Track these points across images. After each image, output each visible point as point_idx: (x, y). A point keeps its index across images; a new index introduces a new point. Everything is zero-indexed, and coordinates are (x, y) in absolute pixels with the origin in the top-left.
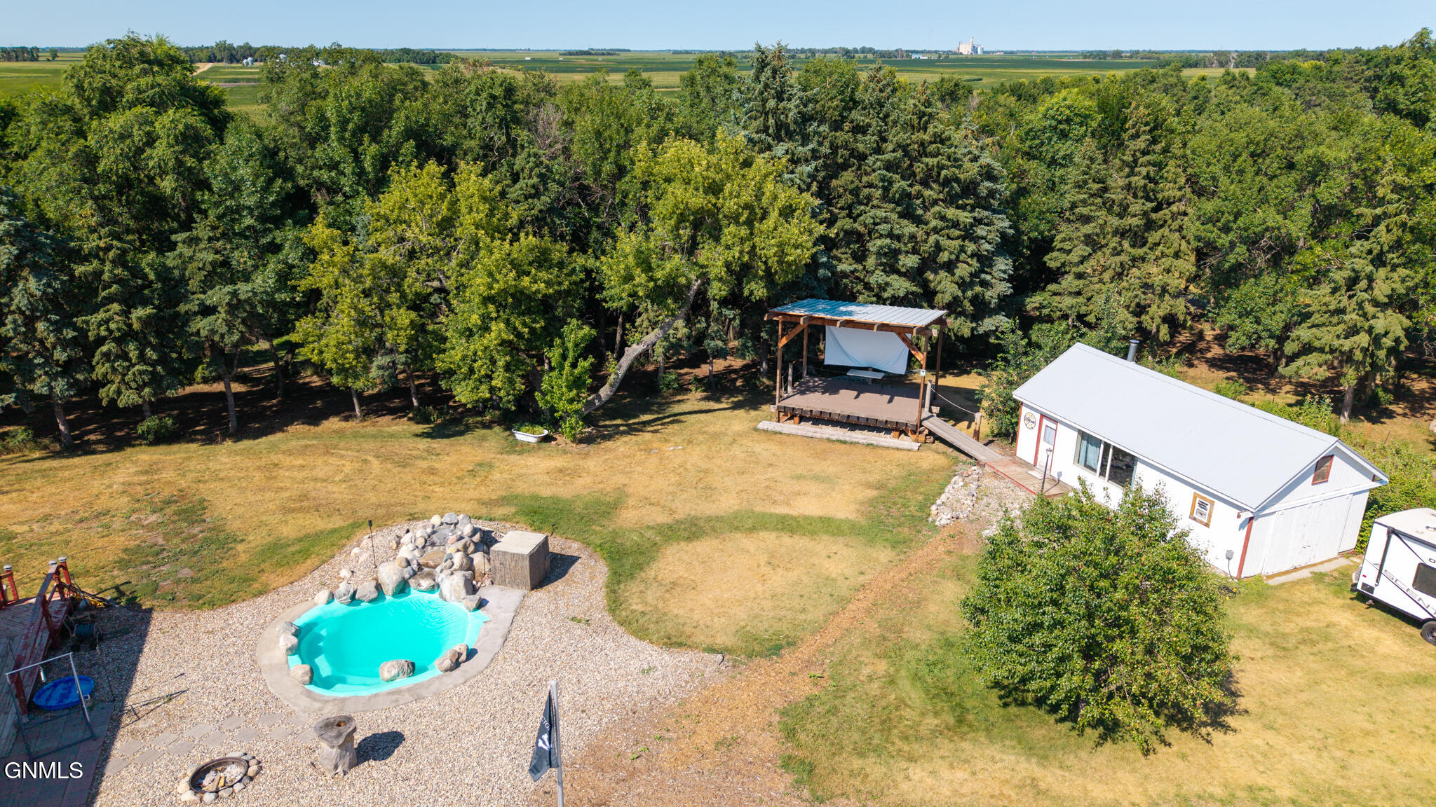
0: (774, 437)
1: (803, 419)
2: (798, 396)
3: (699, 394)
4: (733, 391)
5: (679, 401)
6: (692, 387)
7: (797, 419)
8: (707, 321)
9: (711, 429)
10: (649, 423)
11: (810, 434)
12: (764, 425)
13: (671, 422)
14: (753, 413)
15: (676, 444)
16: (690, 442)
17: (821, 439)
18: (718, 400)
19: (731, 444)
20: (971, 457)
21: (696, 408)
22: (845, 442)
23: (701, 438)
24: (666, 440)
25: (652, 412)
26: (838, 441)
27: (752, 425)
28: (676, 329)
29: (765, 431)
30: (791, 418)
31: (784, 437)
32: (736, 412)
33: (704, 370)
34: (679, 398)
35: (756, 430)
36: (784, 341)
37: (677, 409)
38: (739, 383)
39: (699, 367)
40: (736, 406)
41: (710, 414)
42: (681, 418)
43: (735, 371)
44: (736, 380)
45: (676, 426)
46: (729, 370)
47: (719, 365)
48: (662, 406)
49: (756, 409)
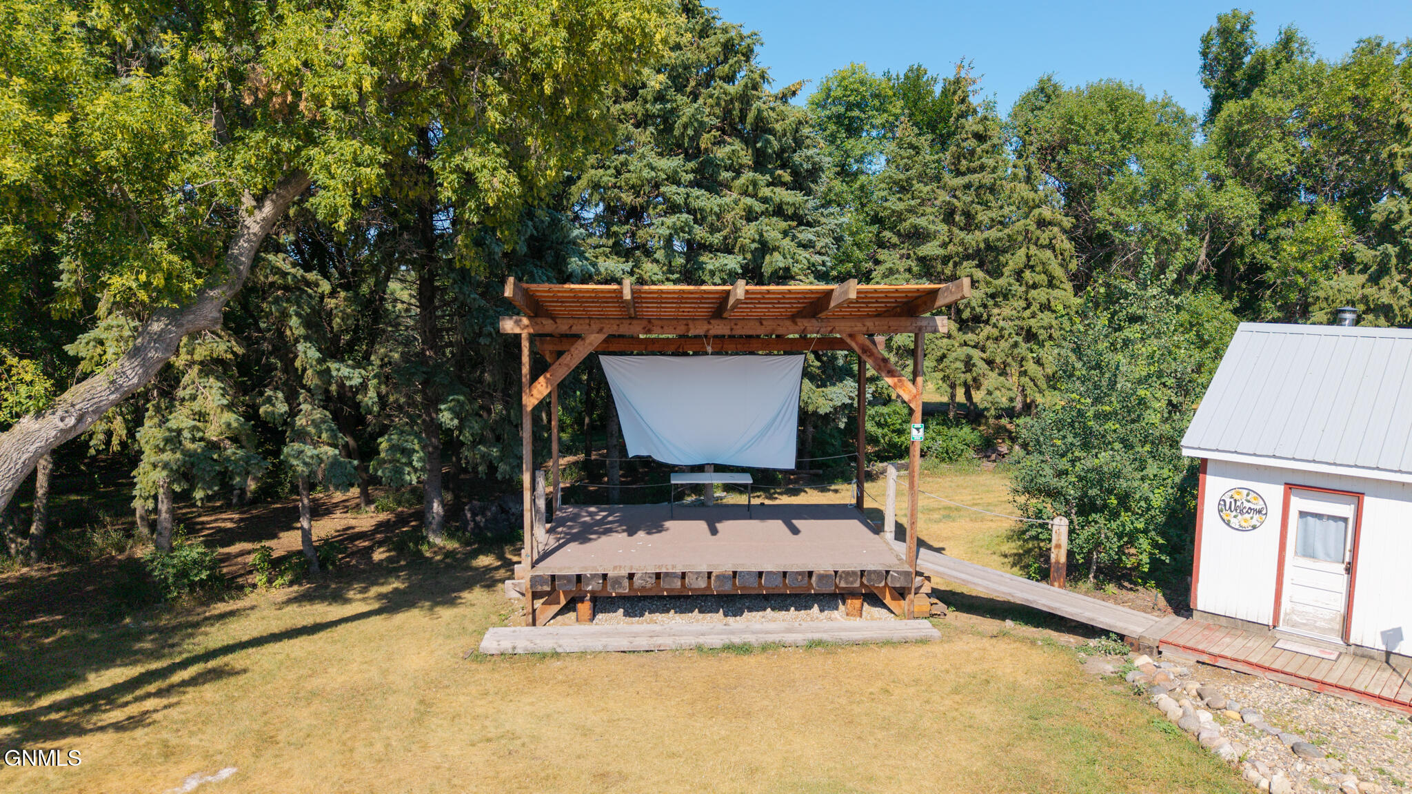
0: (540, 669)
1: (602, 603)
2: (572, 548)
3: (280, 592)
4: (374, 574)
5: (222, 616)
6: (259, 578)
7: (585, 608)
8: (291, 398)
9: (335, 679)
10: (110, 696)
11: (643, 643)
12: (492, 641)
13: (194, 681)
14: (446, 613)
15: (211, 762)
16: (267, 740)
17: (678, 651)
18: (338, 598)
19: (419, 719)
20: (1104, 633)
21: (276, 627)
22: (744, 649)
23: (304, 716)
24: (168, 753)
25: (130, 657)
26: (729, 648)
27: (465, 642)
28: (202, 416)
29: (509, 657)
30: (570, 606)
31: (574, 665)
32: (400, 618)
33: (289, 541)
34: (221, 607)
35: (478, 657)
36: (540, 390)
37: (216, 636)
38: (379, 555)
39: (274, 536)
40: (393, 605)
41: (322, 634)
42: (235, 660)
43: (362, 535)
44: (370, 550)
45: (209, 691)
46: (348, 537)
47: (324, 528)
48: (166, 638)
49: (452, 602)
